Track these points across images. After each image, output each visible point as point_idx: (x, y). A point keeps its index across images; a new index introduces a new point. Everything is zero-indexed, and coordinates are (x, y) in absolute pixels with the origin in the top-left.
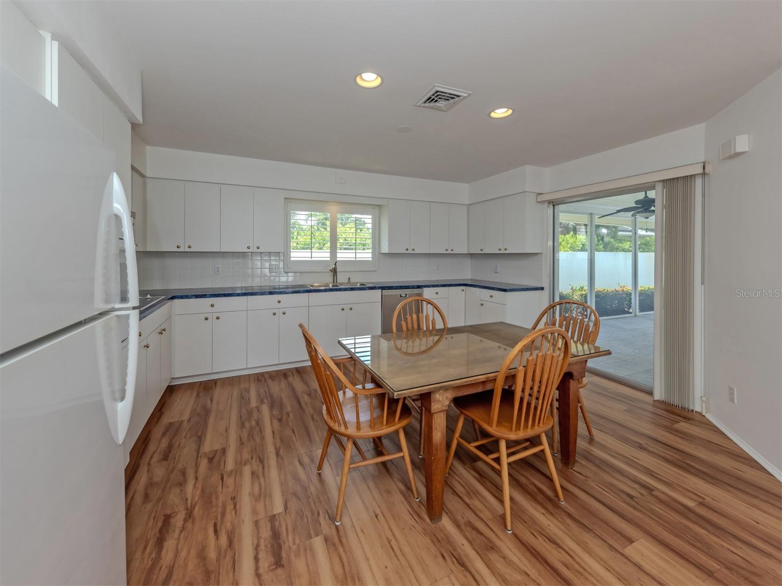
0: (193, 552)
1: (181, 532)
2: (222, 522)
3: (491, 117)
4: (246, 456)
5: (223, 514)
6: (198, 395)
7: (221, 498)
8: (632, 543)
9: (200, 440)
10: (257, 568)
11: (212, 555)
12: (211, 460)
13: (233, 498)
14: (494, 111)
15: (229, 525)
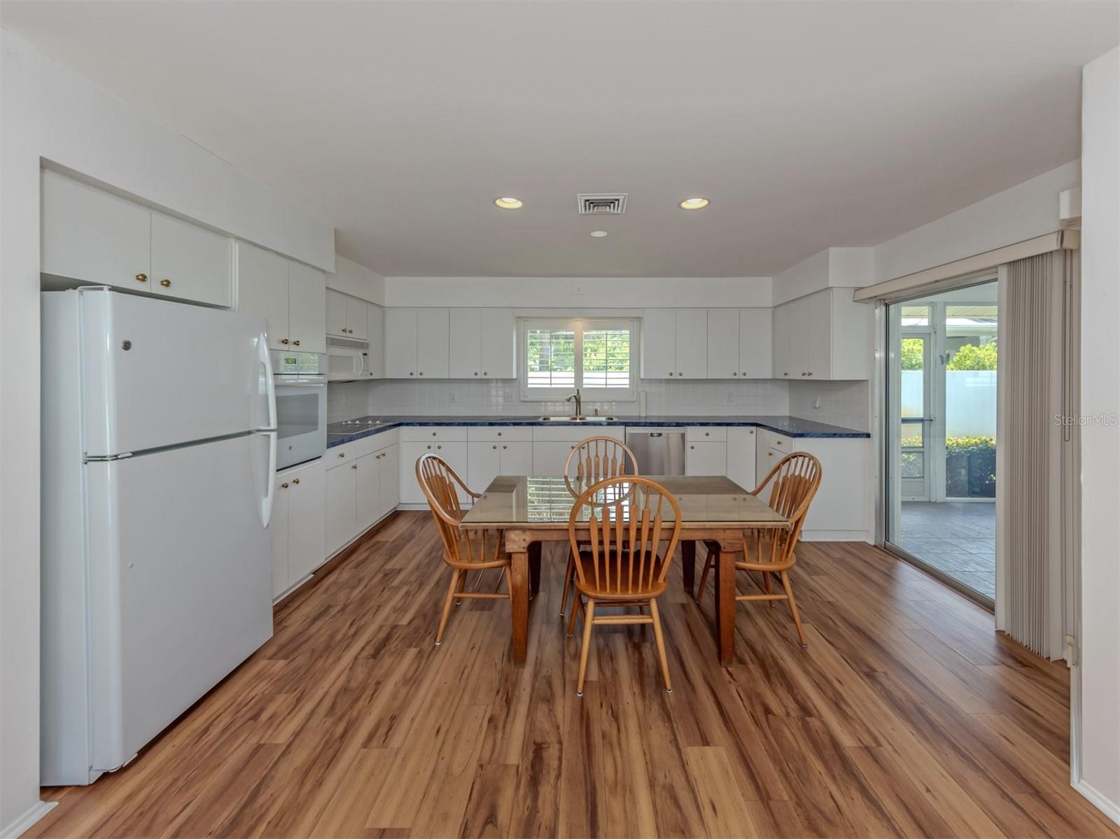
0: (329, 633)
1: (331, 618)
2: (360, 620)
3: (682, 208)
4: (413, 578)
5: (364, 615)
6: (415, 523)
7: (371, 604)
8: (704, 745)
9: (390, 558)
10: (359, 654)
11: (339, 637)
12: (386, 575)
13: (379, 606)
14: (686, 200)
15: (362, 623)
